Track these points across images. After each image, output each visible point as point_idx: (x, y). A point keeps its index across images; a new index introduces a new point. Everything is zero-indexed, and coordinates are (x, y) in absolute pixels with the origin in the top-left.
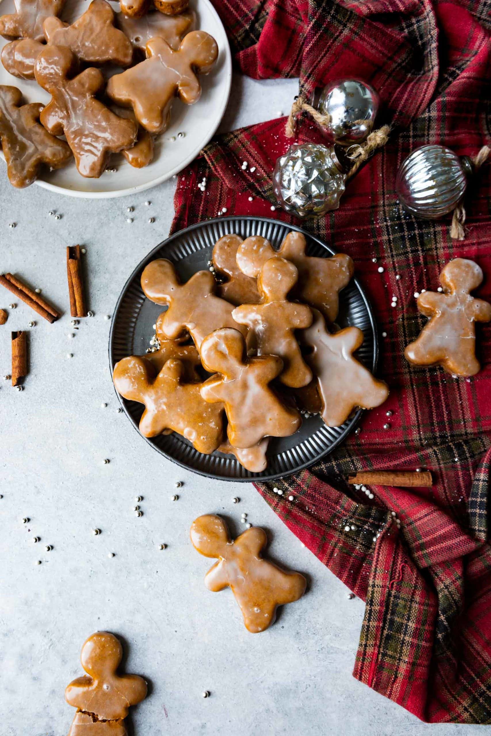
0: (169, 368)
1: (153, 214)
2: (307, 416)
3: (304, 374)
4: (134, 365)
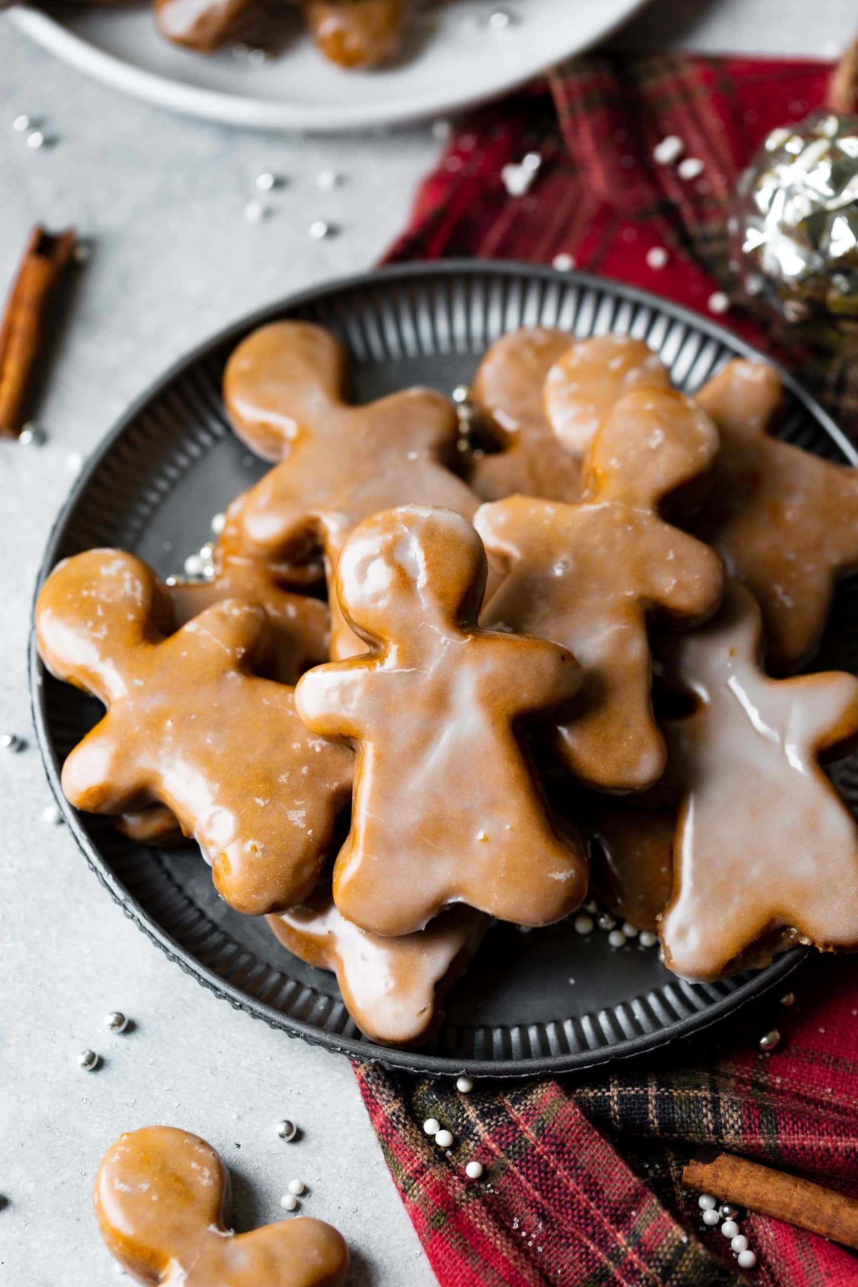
0: (223, 617)
1: (337, 215)
2: (615, 940)
3: (640, 747)
4: (120, 572)
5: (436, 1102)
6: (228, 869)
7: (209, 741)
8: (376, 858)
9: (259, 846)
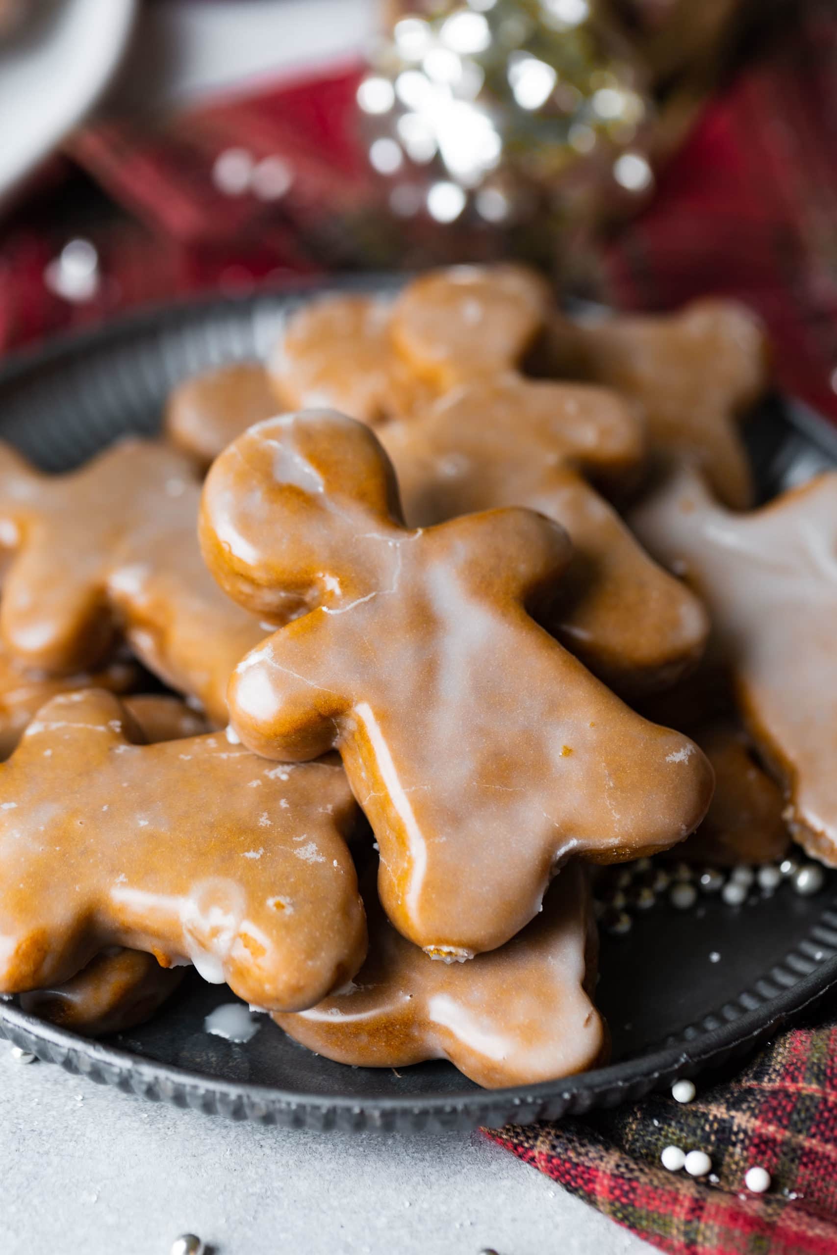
3: (672, 600)
5: (661, 1129)
6: (257, 950)
7: (143, 823)
8: (444, 839)
9: (284, 900)
